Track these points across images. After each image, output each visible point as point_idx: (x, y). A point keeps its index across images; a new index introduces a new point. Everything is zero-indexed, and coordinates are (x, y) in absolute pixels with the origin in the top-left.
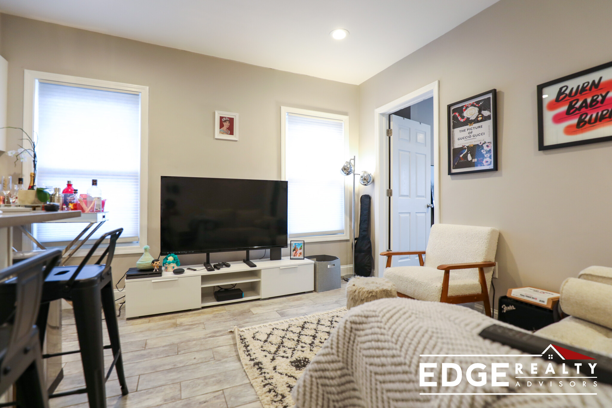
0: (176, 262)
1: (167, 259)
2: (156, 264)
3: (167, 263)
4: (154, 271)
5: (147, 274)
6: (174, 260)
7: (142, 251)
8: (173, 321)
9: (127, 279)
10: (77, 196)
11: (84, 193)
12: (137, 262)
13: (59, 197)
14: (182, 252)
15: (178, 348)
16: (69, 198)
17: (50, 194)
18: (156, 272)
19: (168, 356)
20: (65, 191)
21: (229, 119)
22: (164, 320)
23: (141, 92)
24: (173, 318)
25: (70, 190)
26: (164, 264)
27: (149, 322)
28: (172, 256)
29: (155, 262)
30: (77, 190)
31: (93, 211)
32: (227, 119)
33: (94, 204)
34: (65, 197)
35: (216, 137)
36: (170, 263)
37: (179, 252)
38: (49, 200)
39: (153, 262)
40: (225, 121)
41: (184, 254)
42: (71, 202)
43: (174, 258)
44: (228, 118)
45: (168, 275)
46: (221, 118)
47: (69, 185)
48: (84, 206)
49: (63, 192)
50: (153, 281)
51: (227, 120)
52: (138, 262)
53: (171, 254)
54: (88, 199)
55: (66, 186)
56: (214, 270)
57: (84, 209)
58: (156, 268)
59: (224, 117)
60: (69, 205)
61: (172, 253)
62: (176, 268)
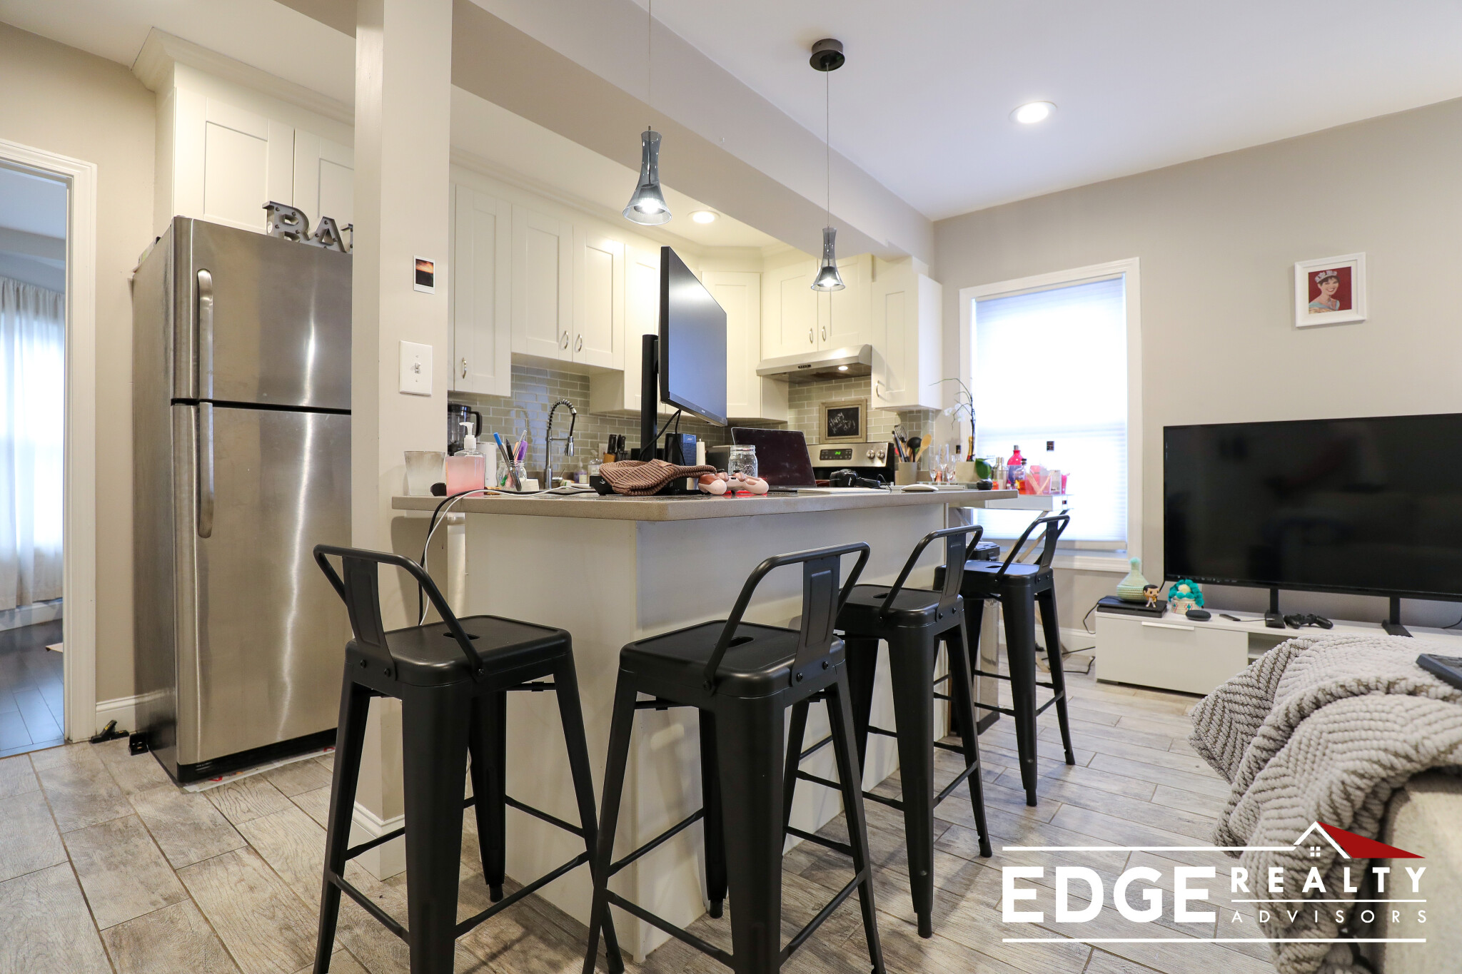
0: (1195, 598)
1: (1176, 588)
2: (1151, 593)
3: (1176, 597)
4: (1147, 606)
5: (1134, 609)
6: (1192, 592)
7: (1125, 567)
8: (1179, 706)
9: (1098, 611)
10: (1027, 469)
11: (1036, 463)
12: (1118, 586)
13: (1002, 471)
14: (1210, 579)
15: (1171, 744)
16: (1015, 472)
17: (991, 467)
18: (1151, 609)
19: (1151, 748)
20: (1011, 462)
21: (1335, 273)
22: (1162, 699)
23: (1125, 272)
24: (1181, 702)
25: (1017, 459)
26: (1170, 597)
27: (1134, 695)
28: (1188, 585)
29: (1149, 590)
30: (1025, 460)
31: (1048, 493)
32: (1330, 274)
33: (1050, 480)
34: (1010, 471)
35: (1300, 323)
36: (1181, 597)
37: (1203, 579)
38: (990, 475)
39: (1145, 589)
40: (1326, 280)
41: (1215, 583)
42: (1017, 479)
43: (1191, 589)
44: (1333, 270)
45: (1175, 618)
46: (1312, 276)
47: (1016, 452)
48: (1034, 484)
49: (1008, 464)
50: (1144, 623)
51: (1331, 277)
52: (1120, 586)
53: (1185, 579)
54: (1041, 474)
55: (1011, 454)
56: (1283, 627)
57: (1035, 489)
58: (1150, 600)
59: (1322, 272)
60: (1014, 483)
61: (1188, 579)
62: (1195, 607)
